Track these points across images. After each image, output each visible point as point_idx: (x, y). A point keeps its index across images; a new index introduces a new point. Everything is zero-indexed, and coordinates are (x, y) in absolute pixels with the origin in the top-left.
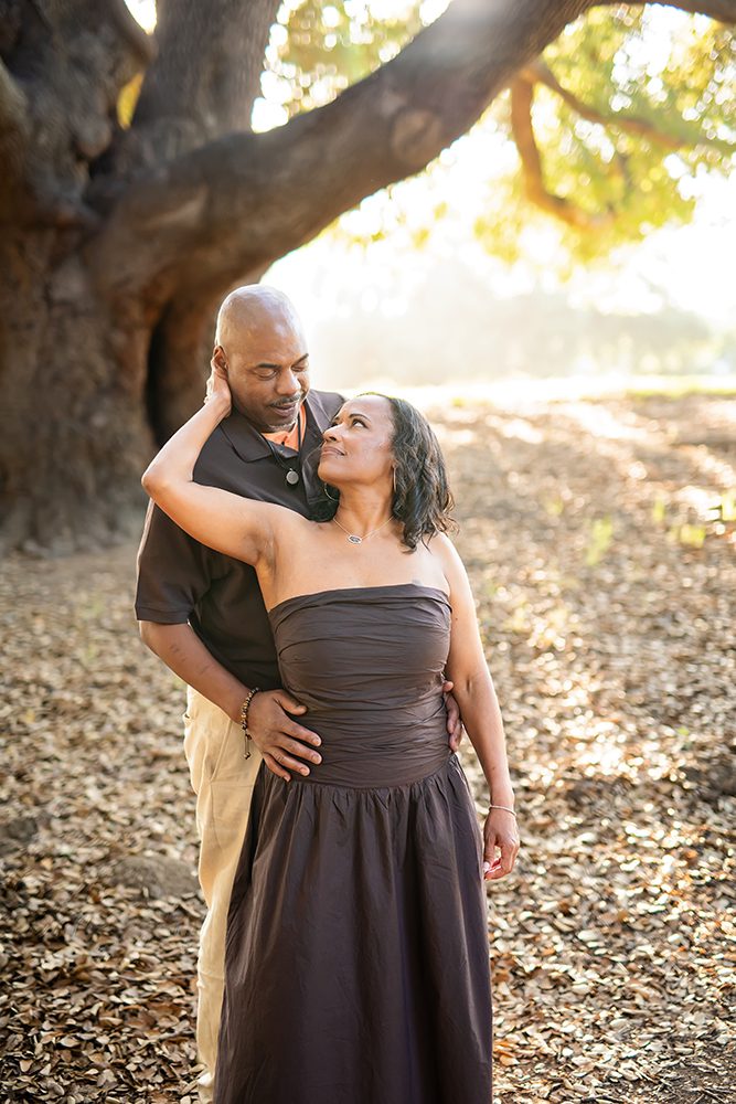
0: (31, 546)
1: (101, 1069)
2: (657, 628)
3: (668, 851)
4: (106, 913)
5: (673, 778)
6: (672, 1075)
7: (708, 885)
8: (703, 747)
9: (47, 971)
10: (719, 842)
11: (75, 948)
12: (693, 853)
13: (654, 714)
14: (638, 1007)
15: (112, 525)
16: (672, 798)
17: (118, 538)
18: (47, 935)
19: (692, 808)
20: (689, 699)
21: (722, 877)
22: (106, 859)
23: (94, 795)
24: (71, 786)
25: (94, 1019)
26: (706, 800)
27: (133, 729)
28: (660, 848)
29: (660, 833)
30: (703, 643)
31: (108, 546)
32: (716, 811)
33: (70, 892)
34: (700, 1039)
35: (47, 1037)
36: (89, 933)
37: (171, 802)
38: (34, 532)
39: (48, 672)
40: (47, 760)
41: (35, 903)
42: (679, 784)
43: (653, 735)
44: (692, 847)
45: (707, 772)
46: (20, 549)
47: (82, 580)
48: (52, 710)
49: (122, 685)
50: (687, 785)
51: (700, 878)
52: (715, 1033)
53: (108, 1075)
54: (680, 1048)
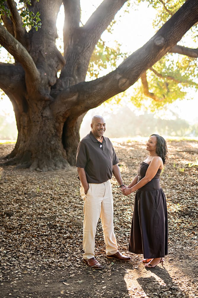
0: (38, 169)
1: (78, 250)
2: (174, 187)
3: (175, 223)
4: (73, 229)
5: (176, 212)
6: (176, 253)
7: (182, 228)
8: (183, 207)
9: (65, 237)
10: (185, 222)
11: (68, 234)
12: (180, 224)
13: (173, 202)
14: (169, 244)
15: (56, 165)
16: (176, 215)
17: (57, 168)
18: (63, 232)
19: (180, 217)
20: (180, 200)
21: (185, 227)
22: (70, 222)
23: (65, 213)
24: (60, 211)
25: (75, 243)
26: (182, 216)
27: (70, 202)
28: (174, 223)
29: (174, 220)
30: (183, 190)
31: (55, 170)
32: (185, 218)
33: (65, 226)
34: (180, 249)
35: (68, 245)
36: (70, 232)
37: (80, 214)
38: (39, 167)
39: (50, 192)
40: (54, 207)
41: (59, 228)
42: (178, 213)
43: (172, 205)
44: (180, 223)
45: (183, 211)
46: (36, 170)
47: (52, 176)
48: (52, 199)
49: (66, 195)
50: (179, 213)
51: (181, 227)
52: (183, 248)
53: (79, 251)
54: (177, 250)
